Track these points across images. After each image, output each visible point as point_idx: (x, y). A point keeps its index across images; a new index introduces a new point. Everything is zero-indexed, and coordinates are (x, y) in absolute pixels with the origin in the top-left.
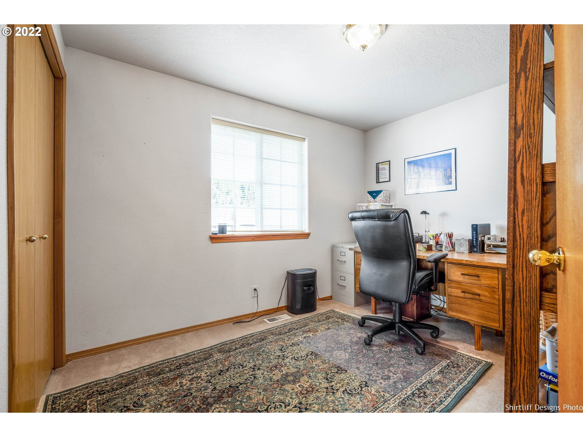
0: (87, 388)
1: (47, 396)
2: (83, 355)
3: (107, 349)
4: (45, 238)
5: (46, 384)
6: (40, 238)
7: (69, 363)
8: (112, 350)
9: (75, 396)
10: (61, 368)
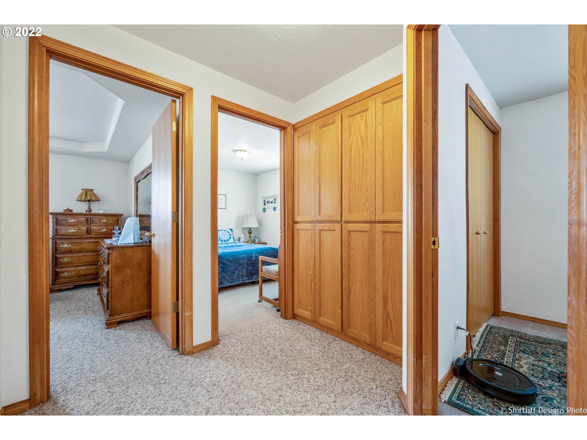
0: (512, 331)
1: (488, 324)
2: (513, 316)
3: (532, 320)
4: (487, 233)
5: (488, 319)
6: (484, 233)
7: (503, 317)
8: (537, 322)
9: (504, 332)
10: (498, 317)
